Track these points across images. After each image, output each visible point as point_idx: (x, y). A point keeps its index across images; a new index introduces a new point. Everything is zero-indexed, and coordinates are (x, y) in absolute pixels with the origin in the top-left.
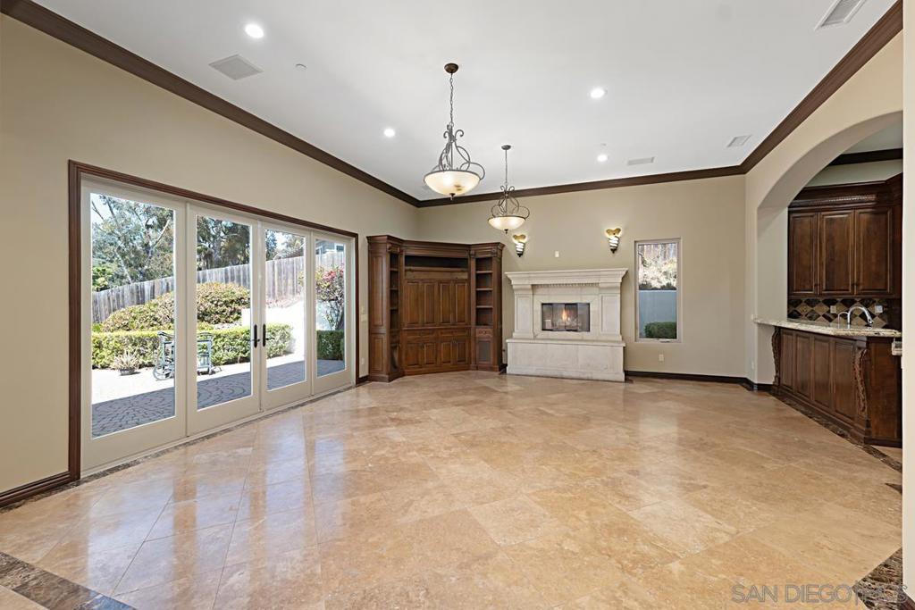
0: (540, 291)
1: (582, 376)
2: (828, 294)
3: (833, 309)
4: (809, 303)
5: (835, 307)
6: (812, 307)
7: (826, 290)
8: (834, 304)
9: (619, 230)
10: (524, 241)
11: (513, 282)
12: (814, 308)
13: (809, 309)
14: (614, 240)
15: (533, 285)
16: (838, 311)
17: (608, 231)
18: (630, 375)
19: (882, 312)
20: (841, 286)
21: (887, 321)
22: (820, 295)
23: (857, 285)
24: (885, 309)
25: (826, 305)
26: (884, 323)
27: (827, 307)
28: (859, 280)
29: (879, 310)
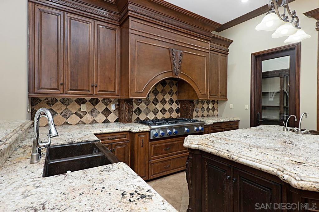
3: (84, 108)
4: (64, 102)
5: (85, 105)
6: (66, 105)
7: (71, 90)
8: (84, 103)
12: (67, 107)
13: (64, 107)
16: (87, 108)
19: (115, 109)
20: (83, 87)
21: (118, 115)
22: (67, 94)
23: (96, 87)
24: (117, 107)
25: (78, 104)
26: (117, 118)
27: (79, 105)
28: (97, 82)
29: (113, 107)
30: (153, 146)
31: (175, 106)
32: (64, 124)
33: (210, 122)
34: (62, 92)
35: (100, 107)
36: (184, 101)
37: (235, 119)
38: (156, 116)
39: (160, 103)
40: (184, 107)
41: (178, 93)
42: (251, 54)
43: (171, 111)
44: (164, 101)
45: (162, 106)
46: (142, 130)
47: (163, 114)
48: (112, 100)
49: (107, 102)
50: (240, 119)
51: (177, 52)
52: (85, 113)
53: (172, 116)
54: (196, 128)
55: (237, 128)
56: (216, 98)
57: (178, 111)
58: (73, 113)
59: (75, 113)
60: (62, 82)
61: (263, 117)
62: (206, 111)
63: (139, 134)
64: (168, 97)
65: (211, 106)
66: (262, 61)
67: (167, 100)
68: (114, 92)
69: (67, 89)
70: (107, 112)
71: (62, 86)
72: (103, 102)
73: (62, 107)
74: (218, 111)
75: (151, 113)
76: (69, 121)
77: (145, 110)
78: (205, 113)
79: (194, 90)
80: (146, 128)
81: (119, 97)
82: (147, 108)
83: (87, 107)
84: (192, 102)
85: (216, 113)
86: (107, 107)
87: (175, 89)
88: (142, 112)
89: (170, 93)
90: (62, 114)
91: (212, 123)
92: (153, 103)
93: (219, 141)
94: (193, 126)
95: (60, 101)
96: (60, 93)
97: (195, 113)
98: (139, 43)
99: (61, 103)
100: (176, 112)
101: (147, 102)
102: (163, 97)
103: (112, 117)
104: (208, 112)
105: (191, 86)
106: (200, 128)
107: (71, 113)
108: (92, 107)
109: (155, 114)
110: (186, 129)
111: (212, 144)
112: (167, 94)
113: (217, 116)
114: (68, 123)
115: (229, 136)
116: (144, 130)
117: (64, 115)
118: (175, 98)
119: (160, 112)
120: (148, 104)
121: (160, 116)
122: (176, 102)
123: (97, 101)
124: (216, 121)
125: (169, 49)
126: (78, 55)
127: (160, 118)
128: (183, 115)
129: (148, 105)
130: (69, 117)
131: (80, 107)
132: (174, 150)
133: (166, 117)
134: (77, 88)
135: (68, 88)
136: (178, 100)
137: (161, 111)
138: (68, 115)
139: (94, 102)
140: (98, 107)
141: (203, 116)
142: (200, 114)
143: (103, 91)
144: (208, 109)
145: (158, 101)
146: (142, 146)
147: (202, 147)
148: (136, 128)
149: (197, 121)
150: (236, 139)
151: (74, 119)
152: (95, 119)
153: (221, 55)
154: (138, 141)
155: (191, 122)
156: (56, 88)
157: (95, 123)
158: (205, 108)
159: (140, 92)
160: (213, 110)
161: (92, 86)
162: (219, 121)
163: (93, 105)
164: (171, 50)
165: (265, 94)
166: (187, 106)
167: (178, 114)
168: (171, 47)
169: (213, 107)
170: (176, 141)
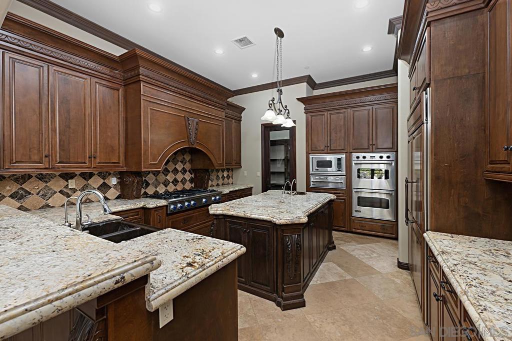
2: (64, 168)
3: (72, 184)
4: (42, 178)
5: (73, 181)
6: (46, 182)
7: (60, 163)
8: (72, 178)
12: (48, 184)
13: (42, 185)
16: (77, 185)
19: (116, 183)
20: (78, 159)
21: (120, 190)
22: (54, 168)
23: (94, 158)
24: (118, 180)
25: (63, 179)
26: (118, 193)
27: (65, 181)
28: (96, 152)
29: (114, 181)
30: (171, 221)
31: (188, 176)
32: (43, 207)
33: (226, 191)
34: (47, 166)
35: (96, 182)
36: (198, 170)
37: (249, 186)
38: (167, 188)
39: (171, 173)
40: (199, 176)
41: (191, 161)
42: (262, 124)
43: (184, 181)
44: (176, 171)
45: (174, 177)
46: (159, 205)
47: (175, 185)
48: (112, 172)
49: (104, 175)
50: (253, 186)
51: (193, 121)
52: (74, 191)
53: (186, 187)
54: (213, 198)
55: (251, 195)
56: (230, 165)
57: (191, 181)
58: (57, 192)
59: (59, 192)
60: (47, 153)
61: (272, 182)
62: (221, 180)
63: (155, 209)
64: (180, 166)
65: (225, 174)
66: (271, 132)
67: (179, 169)
68: (119, 163)
69: (54, 162)
70: (104, 188)
71: (47, 159)
72: (99, 176)
73: (38, 184)
74: (232, 178)
75: (162, 185)
76: (50, 202)
77: (153, 183)
78: (220, 182)
79: (210, 159)
80: (163, 203)
81: (125, 169)
82: (156, 180)
83: (77, 182)
84: (207, 170)
85: (230, 181)
86: (105, 181)
87: (188, 157)
88: (151, 185)
89: (182, 162)
90: (40, 194)
91: (229, 192)
92: (164, 174)
93: (238, 206)
94: (210, 197)
95: (35, 177)
96: (44, 167)
97: (210, 183)
98: (152, 110)
99: (38, 180)
100: (190, 182)
101: (156, 174)
102: (174, 167)
103: (113, 193)
104: (223, 180)
105: (206, 154)
106: (217, 197)
107: (53, 192)
108: (84, 182)
109: (166, 186)
110: (204, 200)
111: (232, 208)
112: (179, 163)
113: (232, 183)
114: (49, 206)
115: (245, 202)
116: (161, 205)
117: (43, 195)
118: (188, 166)
119: (171, 183)
120: (157, 175)
121: (171, 188)
122: (189, 171)
123: (91, 175)
124: (231, 190)
125: (184, 117)
126: (69, 119)
127: (171, 190)
128: (198, 185)
129: (158, 177)
130: (50, 198)
131: (67, 183)
132: (192, 222)
133: (179, 189)
134: (69, 159)
135: (56, 161)
136: (192, 169)
137: (173, 182)
138: (49, 195)
139: (87, 176)
140: (93, 182)
141: (218, 185)
142: (215, 183)
143: (103, 163)
144: (223, 177)
145: (169, 171)
146: (158, 221)
147: (225, 212)
148: (152, 203)
149: (213, 191)
150: (250, 203)
151: (58, 199)
152: (89, 197)
153: (235, 122)
154: (154, 216)
155: (208, 193)
156: (39, 161)
157: (88, 202)
158: (220, 177)
159: (154, 164)
160: (228, 177)
161: (89, 157)
162: (235, 189)
163: (85, 179)
164: (186, 118)
165: (274, 160)
166: (202, 175)
167: (192, 184)
168: (187, 115)
169: (228, 175)
170: (193, 213)
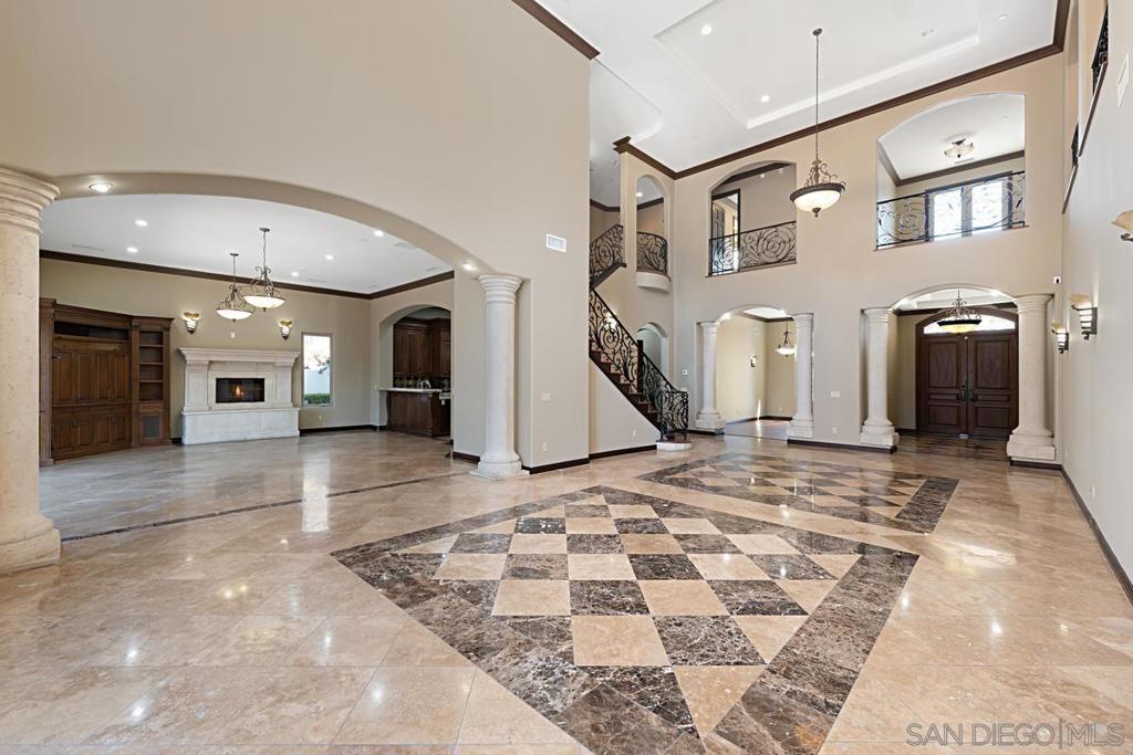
0: (214, 367)
1: (265, 437)
9: (290, 323)
10: (197, 319)
11: (187, 358)
14: (286, 330)
15: (211, 362)
17: (282, 323)
18: (303, 432)
